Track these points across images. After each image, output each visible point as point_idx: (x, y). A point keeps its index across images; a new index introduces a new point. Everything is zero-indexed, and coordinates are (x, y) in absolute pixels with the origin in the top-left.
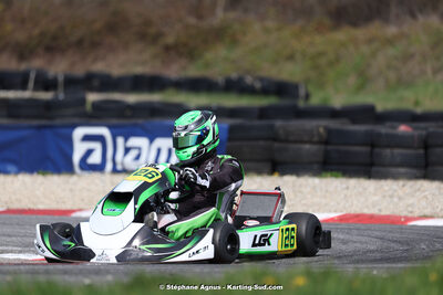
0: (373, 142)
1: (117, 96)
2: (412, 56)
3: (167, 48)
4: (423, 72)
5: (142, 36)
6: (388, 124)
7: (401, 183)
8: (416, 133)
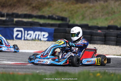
0: (92, 35)
1: (20, 19)
2: (96, 11)
3: (33, 7)
4: (99, 16)
5: (27, 4)
6: (95, 30)
7: (99, 45)
8: (103, 33)
